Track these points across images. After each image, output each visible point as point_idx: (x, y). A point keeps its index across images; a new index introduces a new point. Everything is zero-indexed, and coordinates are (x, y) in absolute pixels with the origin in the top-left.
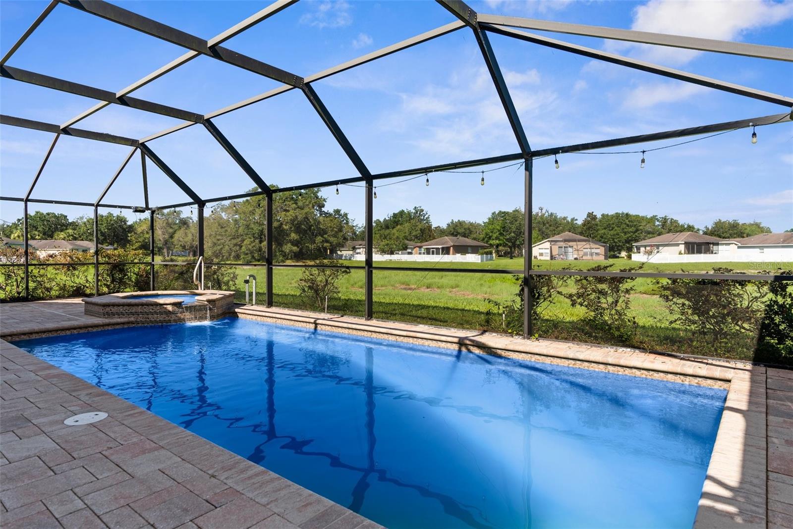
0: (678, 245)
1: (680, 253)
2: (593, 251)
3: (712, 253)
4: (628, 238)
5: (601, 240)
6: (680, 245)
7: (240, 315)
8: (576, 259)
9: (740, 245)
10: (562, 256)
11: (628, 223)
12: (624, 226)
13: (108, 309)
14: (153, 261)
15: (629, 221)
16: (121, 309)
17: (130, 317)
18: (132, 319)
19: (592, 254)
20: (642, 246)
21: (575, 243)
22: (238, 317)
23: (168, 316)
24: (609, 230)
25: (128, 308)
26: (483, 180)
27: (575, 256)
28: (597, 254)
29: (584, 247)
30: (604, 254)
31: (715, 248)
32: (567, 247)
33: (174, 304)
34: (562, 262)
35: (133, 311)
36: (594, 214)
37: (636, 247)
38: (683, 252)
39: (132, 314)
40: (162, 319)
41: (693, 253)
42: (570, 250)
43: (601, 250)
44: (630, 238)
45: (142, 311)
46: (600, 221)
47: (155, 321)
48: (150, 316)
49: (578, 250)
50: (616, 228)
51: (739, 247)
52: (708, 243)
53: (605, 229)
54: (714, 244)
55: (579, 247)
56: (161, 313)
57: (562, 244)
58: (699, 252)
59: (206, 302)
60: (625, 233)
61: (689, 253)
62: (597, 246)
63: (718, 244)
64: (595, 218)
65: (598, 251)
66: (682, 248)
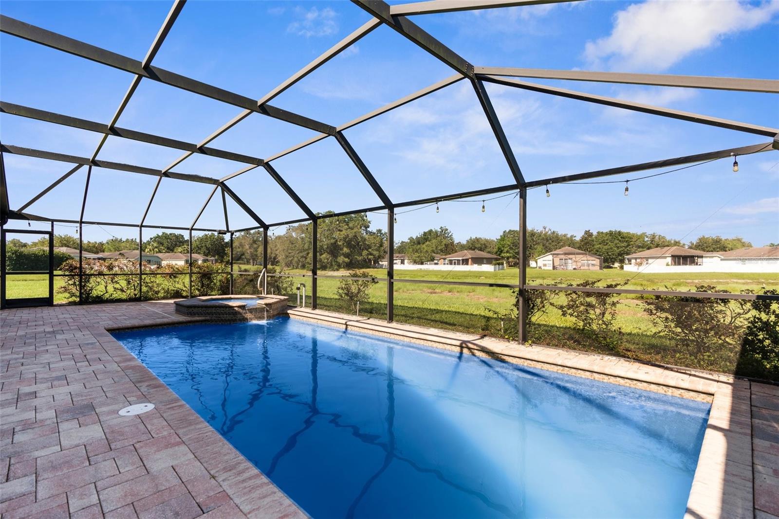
0: (665, 257)
1: (668, 265)
2: (589, 262)
3: (697, 264)
4: (620, 251)
5: (596, 253)
6: (668, 258)
7: (291, 316)
8: (574, 269)
9: (723, 258)
10: (562, 267)
11: (620, 239)
12: (618, 241)
13: (191, 310)
14: (232, 271)
15: (621, 238)
16: (200, 310)
17: (206, 317)
18: (208, 318)
19: (588, 265)
20: (633, 258)
21: (574, 256)
22: (289, 317)
23: (235, 316)
24: (604, 245)
25: (205, 309)
26: (483, 207)
27: (574, 267)
28: (593, 265)
29: (582, 259)
30: (599, 265)
31: (700, 260)
32: (567, 259)
33: (239, 307)
34: (563, 271)
35: (209, 311)
36: (590, 232)
37: (628, 259)
38: (670, 263)
39: (209, 314)
40: (230, 318)
41: (679, 264)
42: (570, 261)
43: (597, 262)
44: (622, 252)
45: (215, 311)
46: (596, 238)
47: (225, 319)
48: (221, 316)
49: (576, 262)
50: (610, 243)
51: (722, 260)
52: (693, 256)
53: (600, 244)
54: (699, 257)
55: (577, 259)
56: (229, 314)
57: (563, 257)
58: (685, 263)
59: (264, 306)
60: (618, 248)
61: (675, 265)
62: (593, 259)
63: (702, 257)
64: (591, 235)
65: (594, 262)
66: (669, 260)
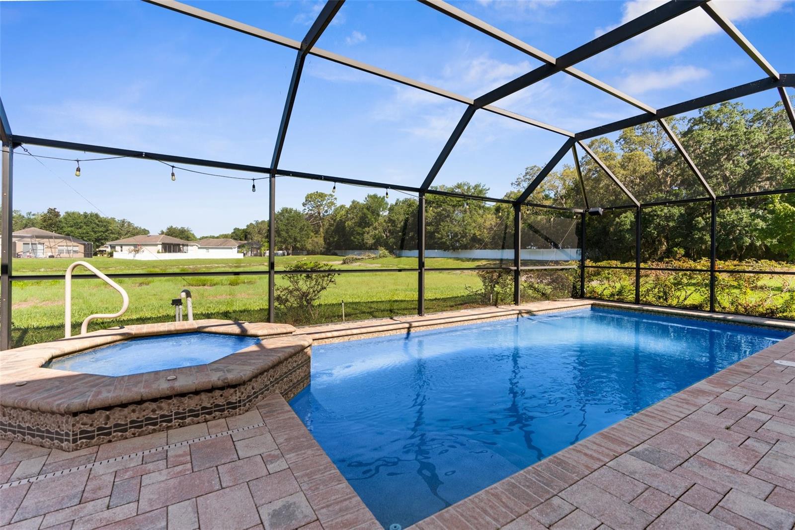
0: (156, 245)
1: (158, 252)
2: (70, 248)
3: (183, 252)
4: (98, 237)
5: (80, 238)
6: (159, 246)
8: (52, 257)
9: (199, 246)
10: (28, 254)
11: (98, 223)
12: (95, 226)
15: (99, 222)
19: (68, 252)
20: (118, 245)
21: (47, 240)
24: (77, 229)
27: (50, 254)
28: (75, 252)
29: (60, 244)
30: (83, 251)
31: (185, 248)
32: (35, 244)
34: (30, 260)
36: (56, 210)
37: (111, 246)
38: (160, 251)
41: (170, 252)
42: (40, 247)
43: (81, 248)
44: (100, 238)
46: (65, 218)
49: (51, 248)
50: (85, 227)
51: (199, 248)
52: (179, 245)
53: (72, 227)
54: (183, 245)
55: (52, 244)
57: (28, 240)
58: (174, 251)
60: (95, 232)
61: (165, 251)
62: (75, 244)
63: (187, 245)
64: (57, 215)
65: (76, 249)
66: (160, 247)
